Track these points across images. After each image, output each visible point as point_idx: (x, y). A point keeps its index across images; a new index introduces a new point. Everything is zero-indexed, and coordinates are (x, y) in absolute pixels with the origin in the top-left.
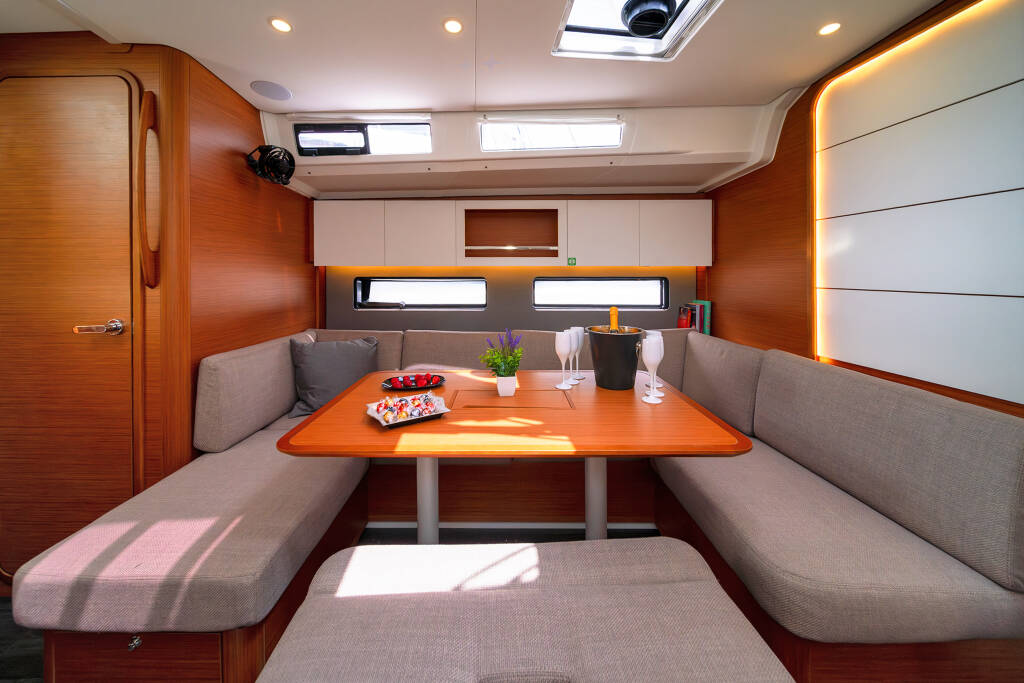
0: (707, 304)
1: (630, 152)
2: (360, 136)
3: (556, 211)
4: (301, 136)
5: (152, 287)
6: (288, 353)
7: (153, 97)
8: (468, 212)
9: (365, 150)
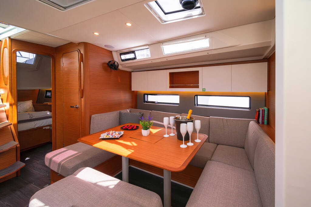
0: (266, 109)
1: (213, 49)
2: (133, 54)
3: (198, 71)
4: (122, 56)
5: (82, 98)
6: (119, 115)
7: (82, 54)
8: (170, 73)
9: (135, 58)
